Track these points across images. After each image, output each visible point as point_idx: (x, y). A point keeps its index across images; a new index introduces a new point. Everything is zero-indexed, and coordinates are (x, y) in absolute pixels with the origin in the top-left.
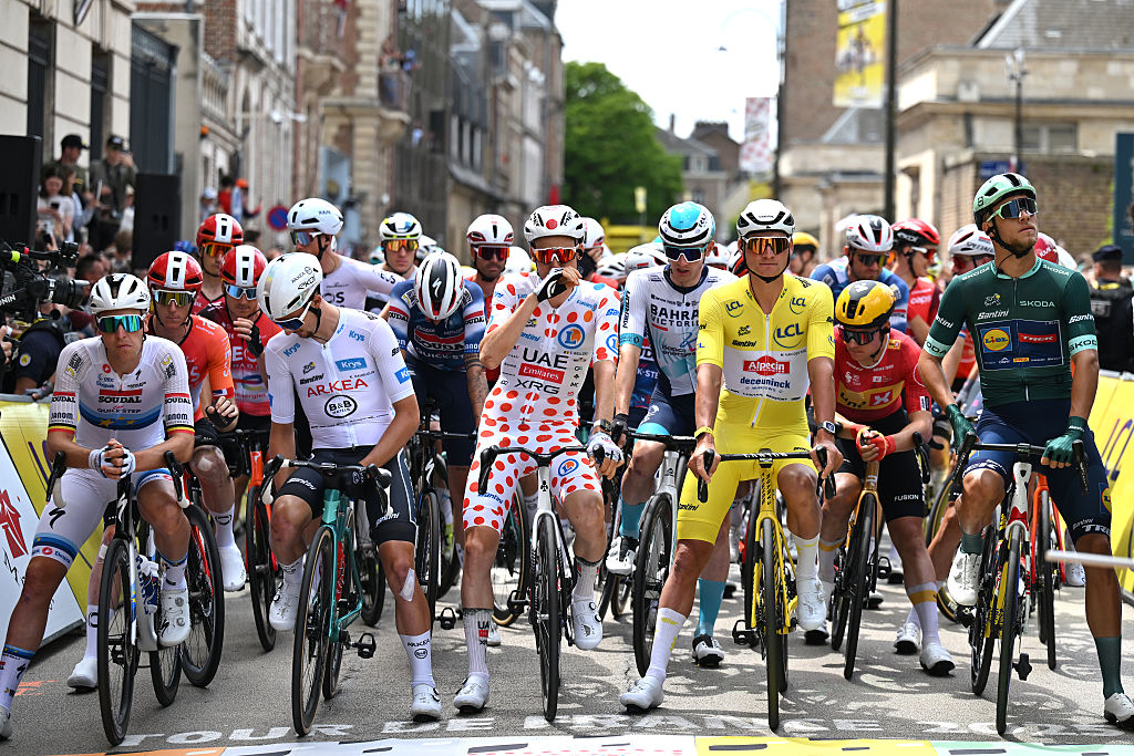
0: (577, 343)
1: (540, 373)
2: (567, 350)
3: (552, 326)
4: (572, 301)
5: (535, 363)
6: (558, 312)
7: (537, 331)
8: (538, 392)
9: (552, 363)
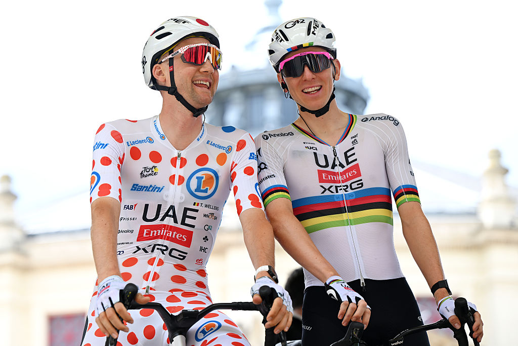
0: (210, 192)
1: (163, 232)
2: (197, 201)
3: (178, 171)
4: (202, 140)
5: (157, 222)
6: (184, 154)
7: (160, 178)
8: (162, 256)
9: (179, 219)
